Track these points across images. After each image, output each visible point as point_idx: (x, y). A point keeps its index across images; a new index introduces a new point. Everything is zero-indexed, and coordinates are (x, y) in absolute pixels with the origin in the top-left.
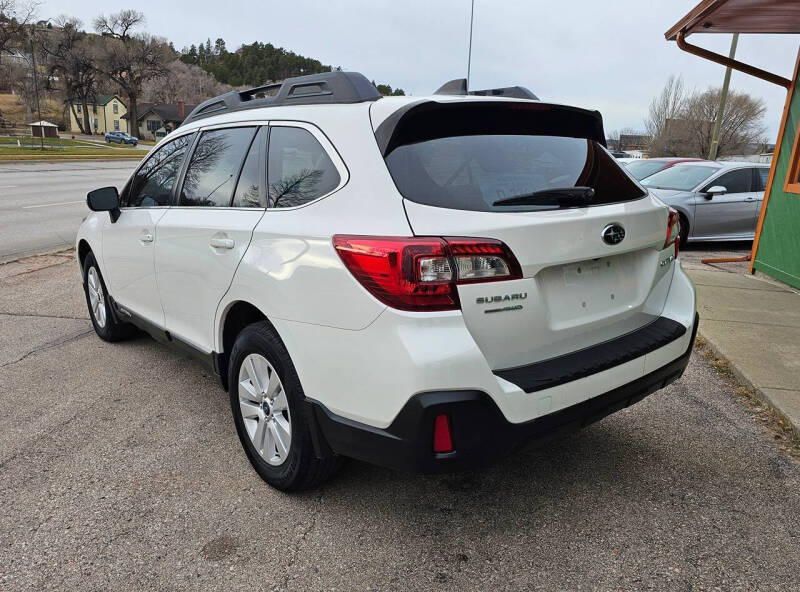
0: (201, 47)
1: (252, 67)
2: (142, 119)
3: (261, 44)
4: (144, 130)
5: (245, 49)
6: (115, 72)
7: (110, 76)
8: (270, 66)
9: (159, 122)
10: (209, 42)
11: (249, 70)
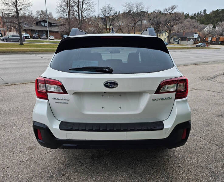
0: (198, 13)
1: (214, 18)
2: (172, 37)
3: (220, 10)
4: (172, 41)
5: (214, 12)
6: (167, 24)
7: (165, 25)
8: (222, 17)
9: (176, 38)
10: (201, 11)
11: (213, 19)
